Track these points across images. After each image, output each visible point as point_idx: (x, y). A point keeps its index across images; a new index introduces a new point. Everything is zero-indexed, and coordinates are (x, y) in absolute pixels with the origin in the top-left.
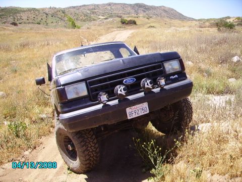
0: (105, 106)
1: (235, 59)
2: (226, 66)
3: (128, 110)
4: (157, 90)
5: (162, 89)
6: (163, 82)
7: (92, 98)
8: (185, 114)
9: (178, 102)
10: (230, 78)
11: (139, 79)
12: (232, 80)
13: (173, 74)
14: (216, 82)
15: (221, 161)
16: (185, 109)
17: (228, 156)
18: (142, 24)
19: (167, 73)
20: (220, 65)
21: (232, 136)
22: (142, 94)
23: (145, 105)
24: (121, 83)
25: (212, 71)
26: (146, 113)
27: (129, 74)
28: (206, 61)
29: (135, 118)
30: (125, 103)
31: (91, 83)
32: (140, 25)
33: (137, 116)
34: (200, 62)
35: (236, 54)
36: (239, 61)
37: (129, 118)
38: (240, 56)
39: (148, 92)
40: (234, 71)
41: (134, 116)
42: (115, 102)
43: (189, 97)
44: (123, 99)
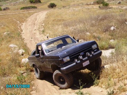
0: (77, 63)
1: (112, 28)
2: (108, 33)
3: (83, 64)
4: (91, 56)
5: (93, 55)
6: (93, 53)
7: (72, 61)
8: (100, 62)
9: (98, 59)
10: (111, 40)
11: (85, 53)
12: (112, 41)
13: (95, 49)
14: (104, 43)
15: (115, 75)
16: (99, 60)
17: (117, 73)
18: (45, 2)
19: (93, 49)
20: (105, 33)
21: (117, 68)
22: (87, 58)
23: (88, 61)
24: (80, 55)
25: (101, 37)
26: (89, 64)
27: (82, 52)
28: (97, 31)
29: (86, 66)
30: (82, 61)
31: (71, 56)
32: (43, 3)
33: (86, 65)
34: (93, 33)
35: (112, 25)
36: (114, 29)
37: (84, 66)
38: (114, 27)
39: (89, 57)
40: (112, 35)
41: (85, 65)
42: (79, 62)
43: (100, 57)
44: (81, 60)
